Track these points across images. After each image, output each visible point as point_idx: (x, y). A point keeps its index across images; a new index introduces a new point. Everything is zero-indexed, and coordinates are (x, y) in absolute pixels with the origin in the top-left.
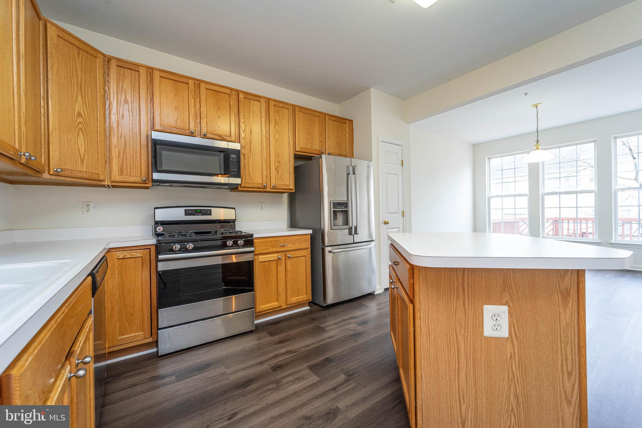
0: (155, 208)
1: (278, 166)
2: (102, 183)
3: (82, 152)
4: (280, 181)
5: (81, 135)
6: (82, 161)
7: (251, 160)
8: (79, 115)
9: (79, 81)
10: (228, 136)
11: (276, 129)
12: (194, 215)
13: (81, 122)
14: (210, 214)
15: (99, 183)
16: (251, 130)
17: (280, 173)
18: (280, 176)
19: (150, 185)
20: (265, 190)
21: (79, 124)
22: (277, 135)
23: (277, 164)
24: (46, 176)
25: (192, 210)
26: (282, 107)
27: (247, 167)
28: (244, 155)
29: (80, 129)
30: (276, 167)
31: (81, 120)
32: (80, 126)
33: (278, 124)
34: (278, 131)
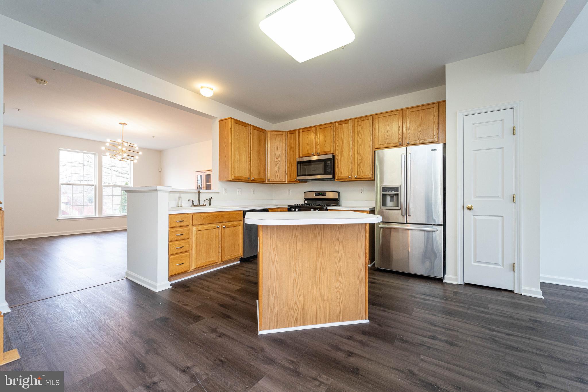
0: (305, 192)
1: (360, 163)
2: (285, 182)
3: (278, 172)
4: (362, 173)
5: (277, 166)
6: (277, 175)
7: (342, 162)
8: (277, 158)
9: (277, 147)
10: (329, 151)
11: (359, 137)
12: (318, 195)
13: (277, 161)
14: (326, 195)
15: (283, 182)
16: (342, 144)
17: (361, 167)
18: (362, 169)
19: (299, 182)
20: (351, 180)
21: (276, 162)
22: (360, 141)
23: (359, 161)
24: (266, 182)
25: (318, 193)
26: (364, 120)
27: (339, 167)
28: (338, 160)
29: (277, 164)
30: (359, 163)
31: (277, 160)
32: (277, 162)
33: (361, 133)
34: (360, 138)
